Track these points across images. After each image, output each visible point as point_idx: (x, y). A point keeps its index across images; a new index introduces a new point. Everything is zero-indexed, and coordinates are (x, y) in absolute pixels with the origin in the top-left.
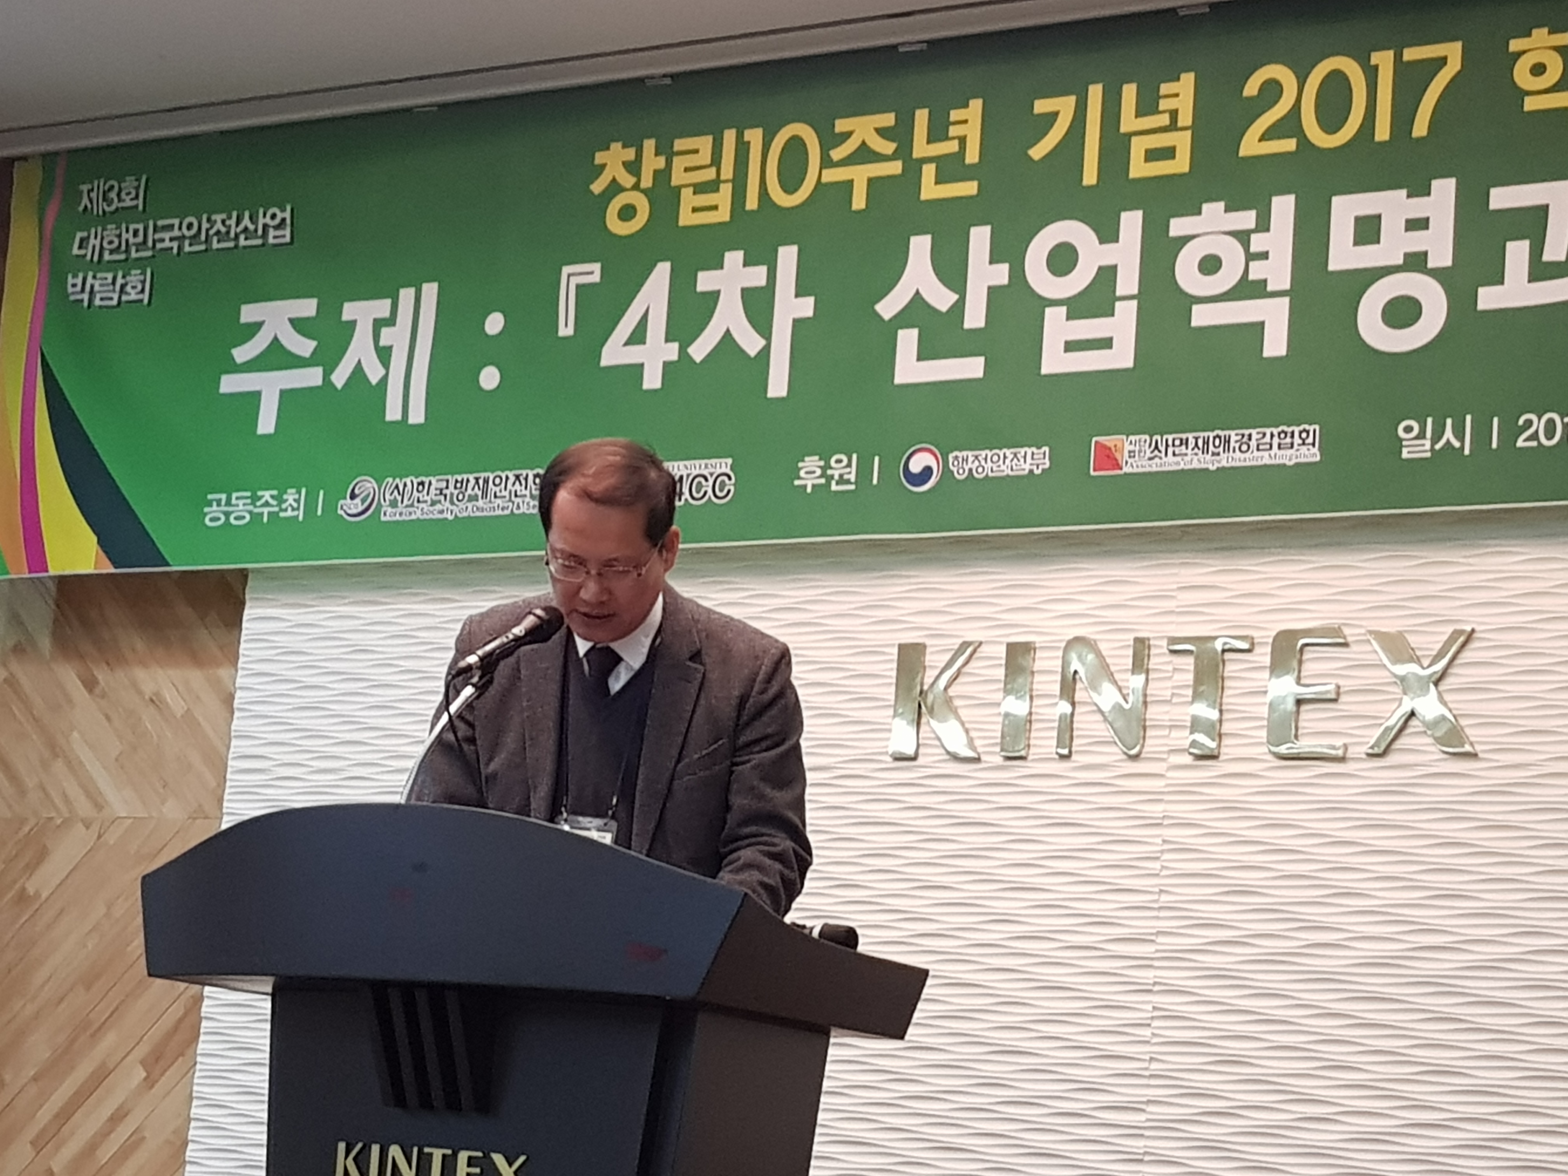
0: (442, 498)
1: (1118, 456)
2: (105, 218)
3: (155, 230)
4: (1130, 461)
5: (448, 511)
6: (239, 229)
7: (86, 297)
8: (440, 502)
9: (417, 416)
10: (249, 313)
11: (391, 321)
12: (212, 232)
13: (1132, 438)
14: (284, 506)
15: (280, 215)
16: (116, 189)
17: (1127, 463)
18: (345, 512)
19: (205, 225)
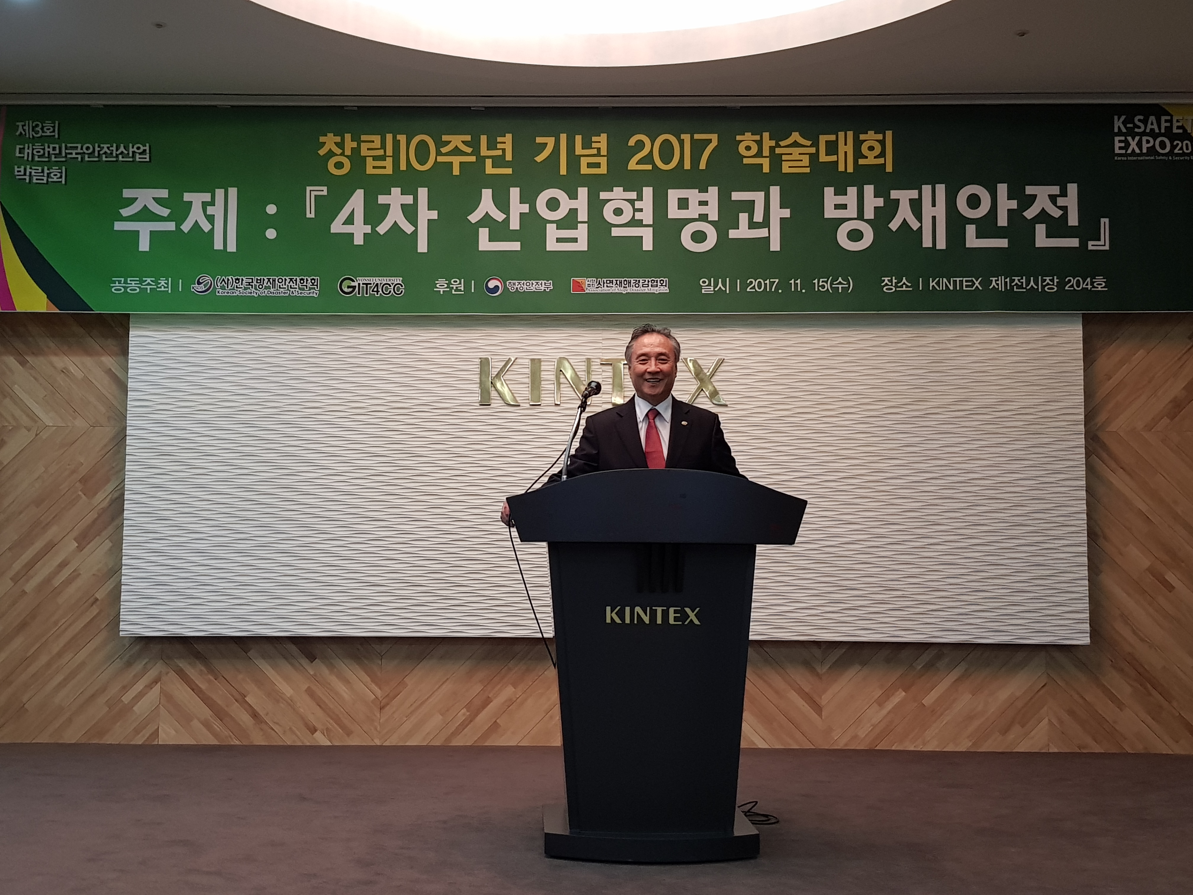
0: (251, 287)
1: (583, 286)
2: (33, 140)
3: (66, 149)
4: (588, 288)
5: (254, 293)
6: (118, 153)
7: (27, 178)
8: (249, 288)
9: (232, 247)
10: (127, 193)
11: (212, 203)
12: (101, 152)
13: (589, 279)
14: (159, 286)
15: (142, 148)
16: (40, 126)
17: (587, 289)
18: (195, 290)
19: (97, 149)
